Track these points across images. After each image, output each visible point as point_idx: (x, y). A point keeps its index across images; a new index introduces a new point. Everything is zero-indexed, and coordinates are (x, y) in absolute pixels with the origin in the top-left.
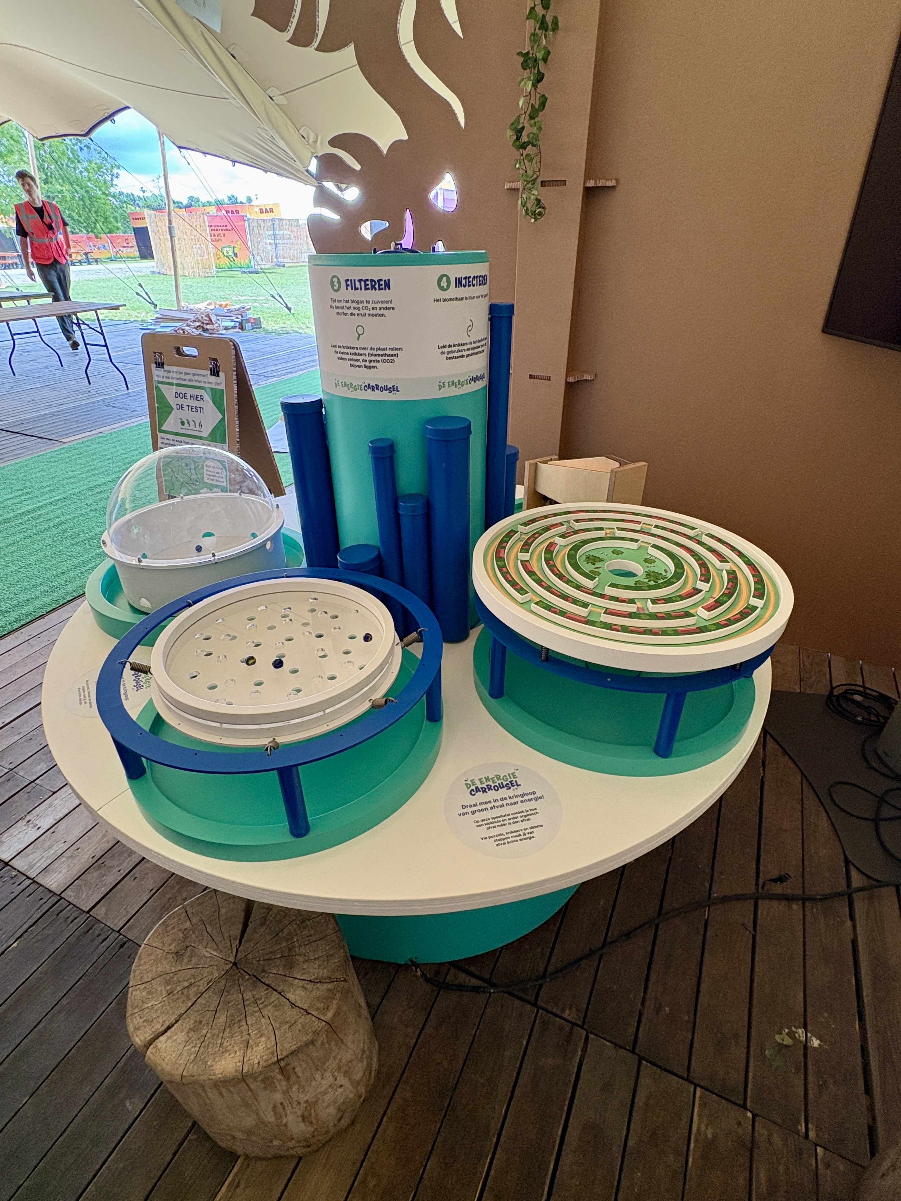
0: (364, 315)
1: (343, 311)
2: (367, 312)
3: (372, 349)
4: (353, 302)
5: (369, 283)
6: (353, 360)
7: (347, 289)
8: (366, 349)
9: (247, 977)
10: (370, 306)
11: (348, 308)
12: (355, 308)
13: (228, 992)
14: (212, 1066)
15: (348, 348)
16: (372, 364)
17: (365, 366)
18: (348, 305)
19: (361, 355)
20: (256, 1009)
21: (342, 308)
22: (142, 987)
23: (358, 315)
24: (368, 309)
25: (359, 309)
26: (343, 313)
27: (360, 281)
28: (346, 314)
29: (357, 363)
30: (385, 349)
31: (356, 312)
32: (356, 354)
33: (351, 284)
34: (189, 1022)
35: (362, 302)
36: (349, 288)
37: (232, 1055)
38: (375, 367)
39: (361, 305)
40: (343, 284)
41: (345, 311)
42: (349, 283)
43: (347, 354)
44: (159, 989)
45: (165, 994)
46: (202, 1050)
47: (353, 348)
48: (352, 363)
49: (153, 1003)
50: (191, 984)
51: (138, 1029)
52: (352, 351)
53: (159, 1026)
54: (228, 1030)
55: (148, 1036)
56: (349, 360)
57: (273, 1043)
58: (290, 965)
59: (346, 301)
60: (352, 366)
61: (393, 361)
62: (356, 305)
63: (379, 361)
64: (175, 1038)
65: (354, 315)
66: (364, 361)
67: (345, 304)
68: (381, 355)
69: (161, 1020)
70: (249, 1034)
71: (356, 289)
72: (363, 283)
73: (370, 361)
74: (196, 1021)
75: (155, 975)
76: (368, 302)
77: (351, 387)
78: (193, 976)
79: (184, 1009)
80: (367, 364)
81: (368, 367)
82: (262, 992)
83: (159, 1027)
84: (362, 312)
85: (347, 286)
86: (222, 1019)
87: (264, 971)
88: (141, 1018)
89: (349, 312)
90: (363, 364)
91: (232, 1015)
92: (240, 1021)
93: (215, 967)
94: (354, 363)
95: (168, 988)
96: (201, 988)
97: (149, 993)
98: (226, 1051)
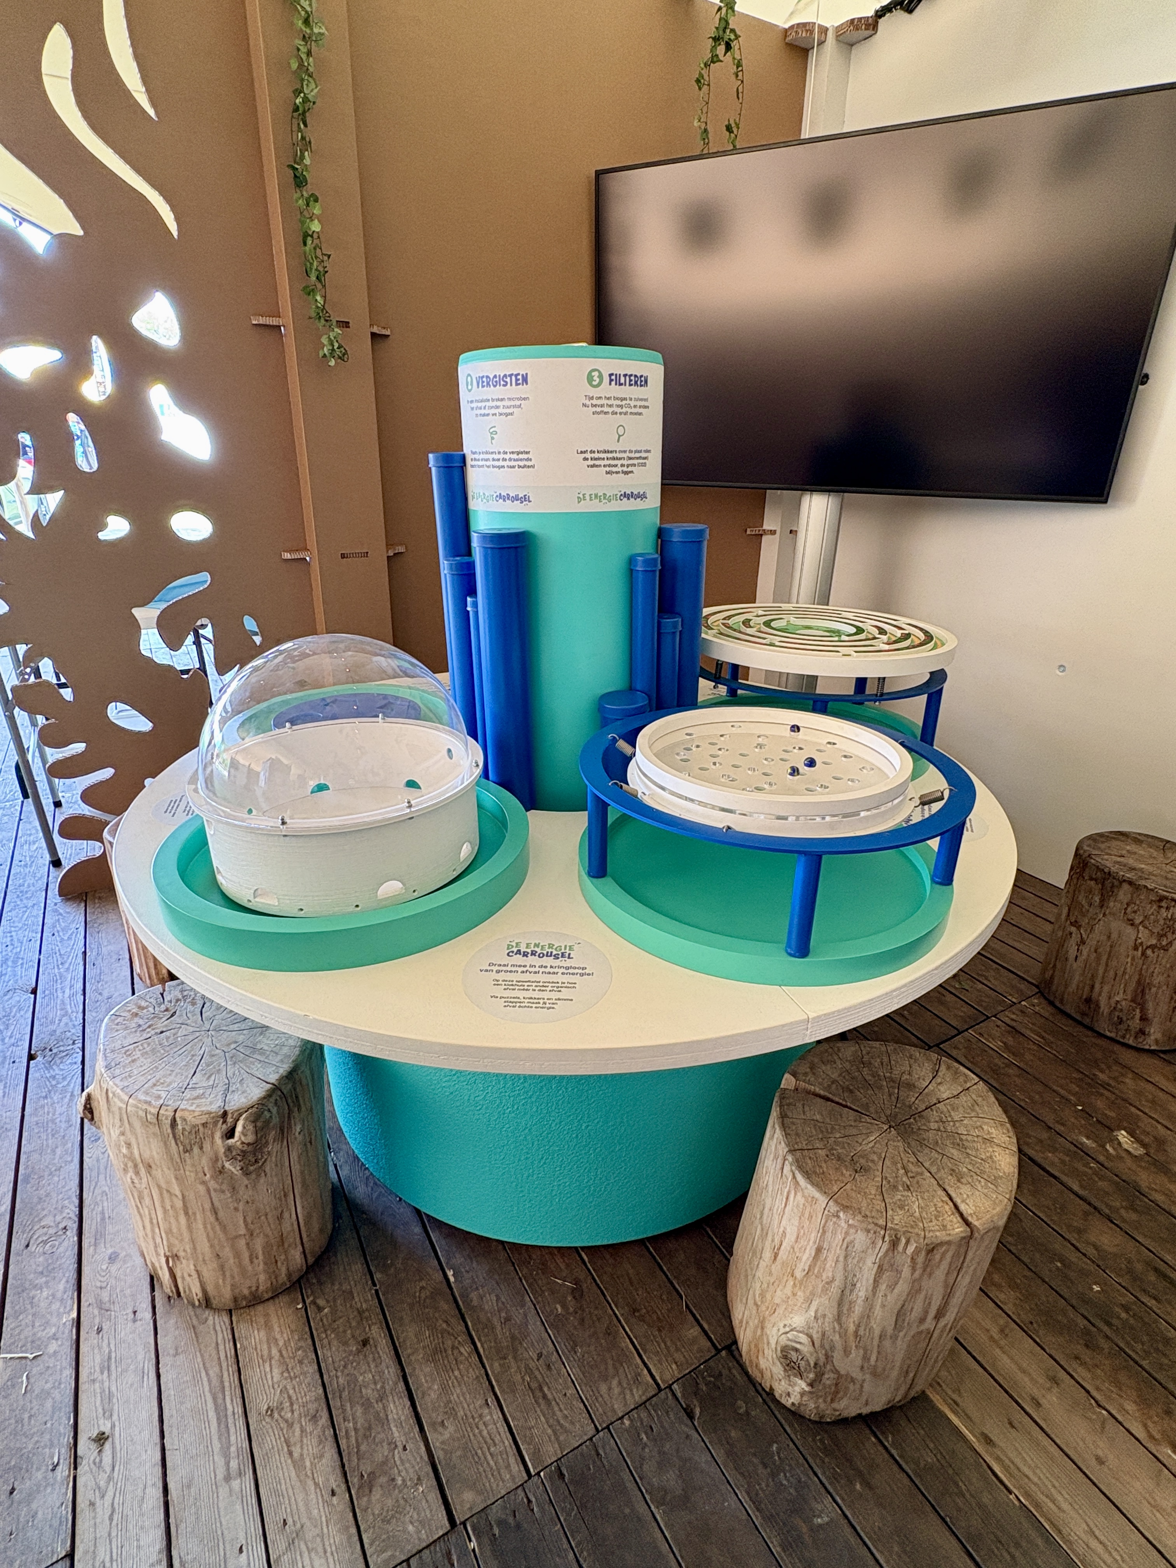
0: (626, 414)
1: (602, 409)
2: (629, 410)
3: (631, 451)
4: (616, 398)
5: (633, 378)
6: (609, 466)
7: (610, 384)
8: (625, 452)
9: (912, 1120)
10: (632, 403)
11: (610, 406)
12: (618, 406)
13: (924, 1140)
14: (1004, 1173)
15: (605, 452)
16: (630, 469)
17: (623, 472)
18: (610, 402)
19: (620, 459)
20: (952, 1124)
21: (602, 406)
22: (890, 1212)
23: (621, 413)
24: (630, 407)
25: (621, 406)
26: (602, 412)
27: (625, 375)
28: (606, 413)
29: (614, 469)
30: (640, 452)
31: (619, 410)
32: (614, 459)
33: (615, 379)
34: (950, 1182)
35: (625, 399)
36: (613, 383)
37: (997, 1154)
38: (631, 472)
39: (624, 403)
40: (606, 379)
41: (605, 409)
42: (613, 377)
43: (603, 459)
44: (899, 1197)
45: (906, 1193)
46: (985, 1177)
47: (611, 452)
48: (608, 469)
49: (915, 1207)
50: (904, 1168)
51: (944, 1226)
52: (610, 455)
53: (947, 1207)
54: (968, 1151)
55: (956, 1219)
56: (604, 466)
57: (992, 1121)
58: (911, 1086)
59: (608, 399)
60: (607, 473)
61: (644, 465)
62: (619, 402)
63: (635, 465)
64: (965, 1196)
65: (616, 413)
66: (622, 465)
67: (605, 402)
68: (637, 458)
69: (940, 1204)
70: (978, 1136)
71: (621, 384)
72: (627, 378)
73: (628, 466)
74: (951, 1175)
75: (879, 1197)
76: (631, 399)
77: (605, 498)
78: (895, 1163)
79: (932, 1180)
80: (625, 469)
81: (626, 473)
82: (934, 1115)
83: (949, 1207)
84: (624, 410)
85: (611, 380)
86: (955, 1153)
87: (910, 1107)
88: (931, 1221)
89: (610, 410)
90: (620, 469)
91: (953, 1143)
92: (961, 1140)
93: (891, 1142)
94: (611, 469)
95: (901, 1188)
96: (911, 1160)
97: (901, 1207)
98: (991, 1157)
